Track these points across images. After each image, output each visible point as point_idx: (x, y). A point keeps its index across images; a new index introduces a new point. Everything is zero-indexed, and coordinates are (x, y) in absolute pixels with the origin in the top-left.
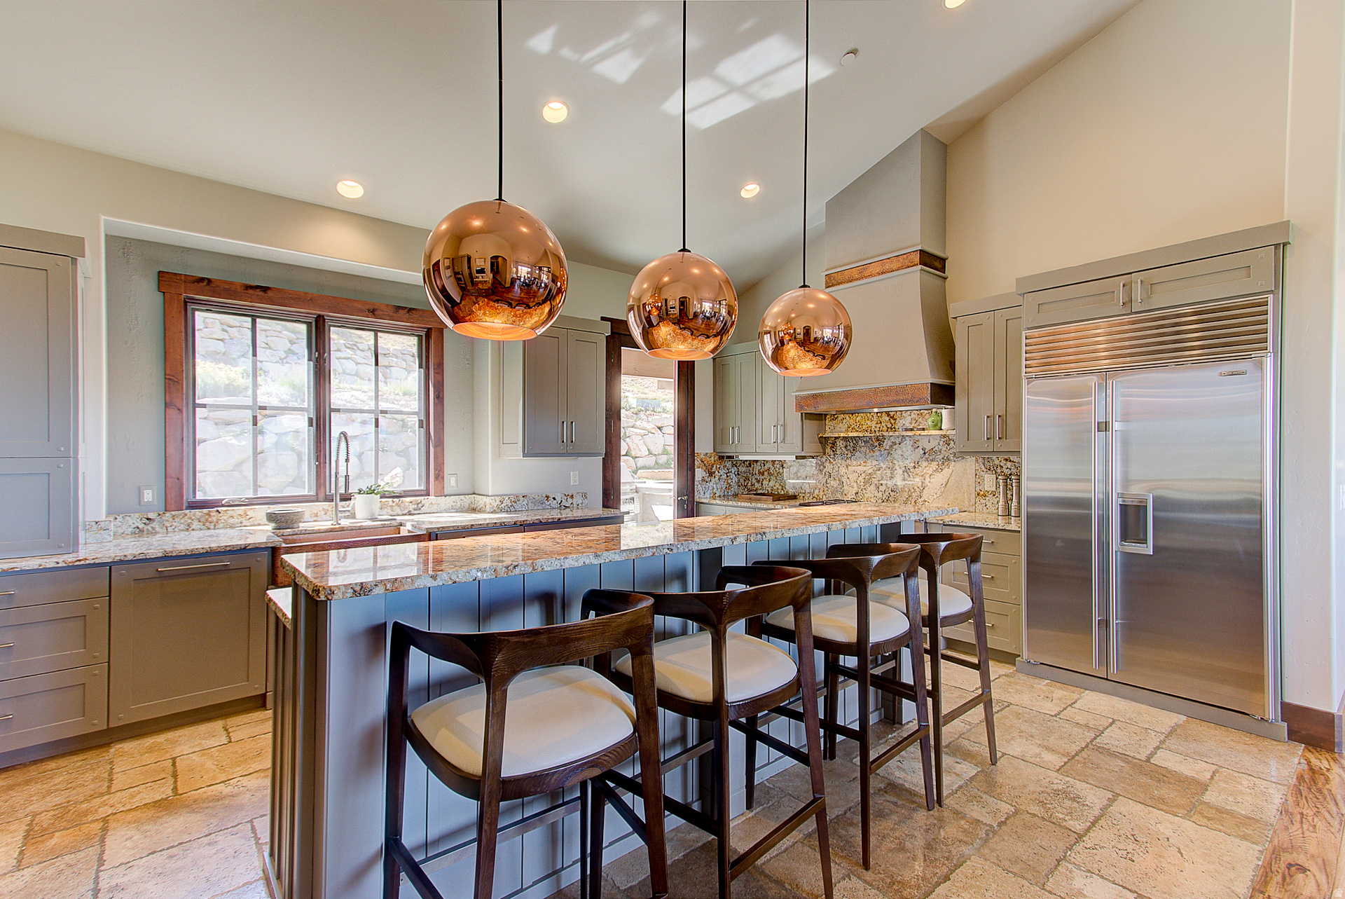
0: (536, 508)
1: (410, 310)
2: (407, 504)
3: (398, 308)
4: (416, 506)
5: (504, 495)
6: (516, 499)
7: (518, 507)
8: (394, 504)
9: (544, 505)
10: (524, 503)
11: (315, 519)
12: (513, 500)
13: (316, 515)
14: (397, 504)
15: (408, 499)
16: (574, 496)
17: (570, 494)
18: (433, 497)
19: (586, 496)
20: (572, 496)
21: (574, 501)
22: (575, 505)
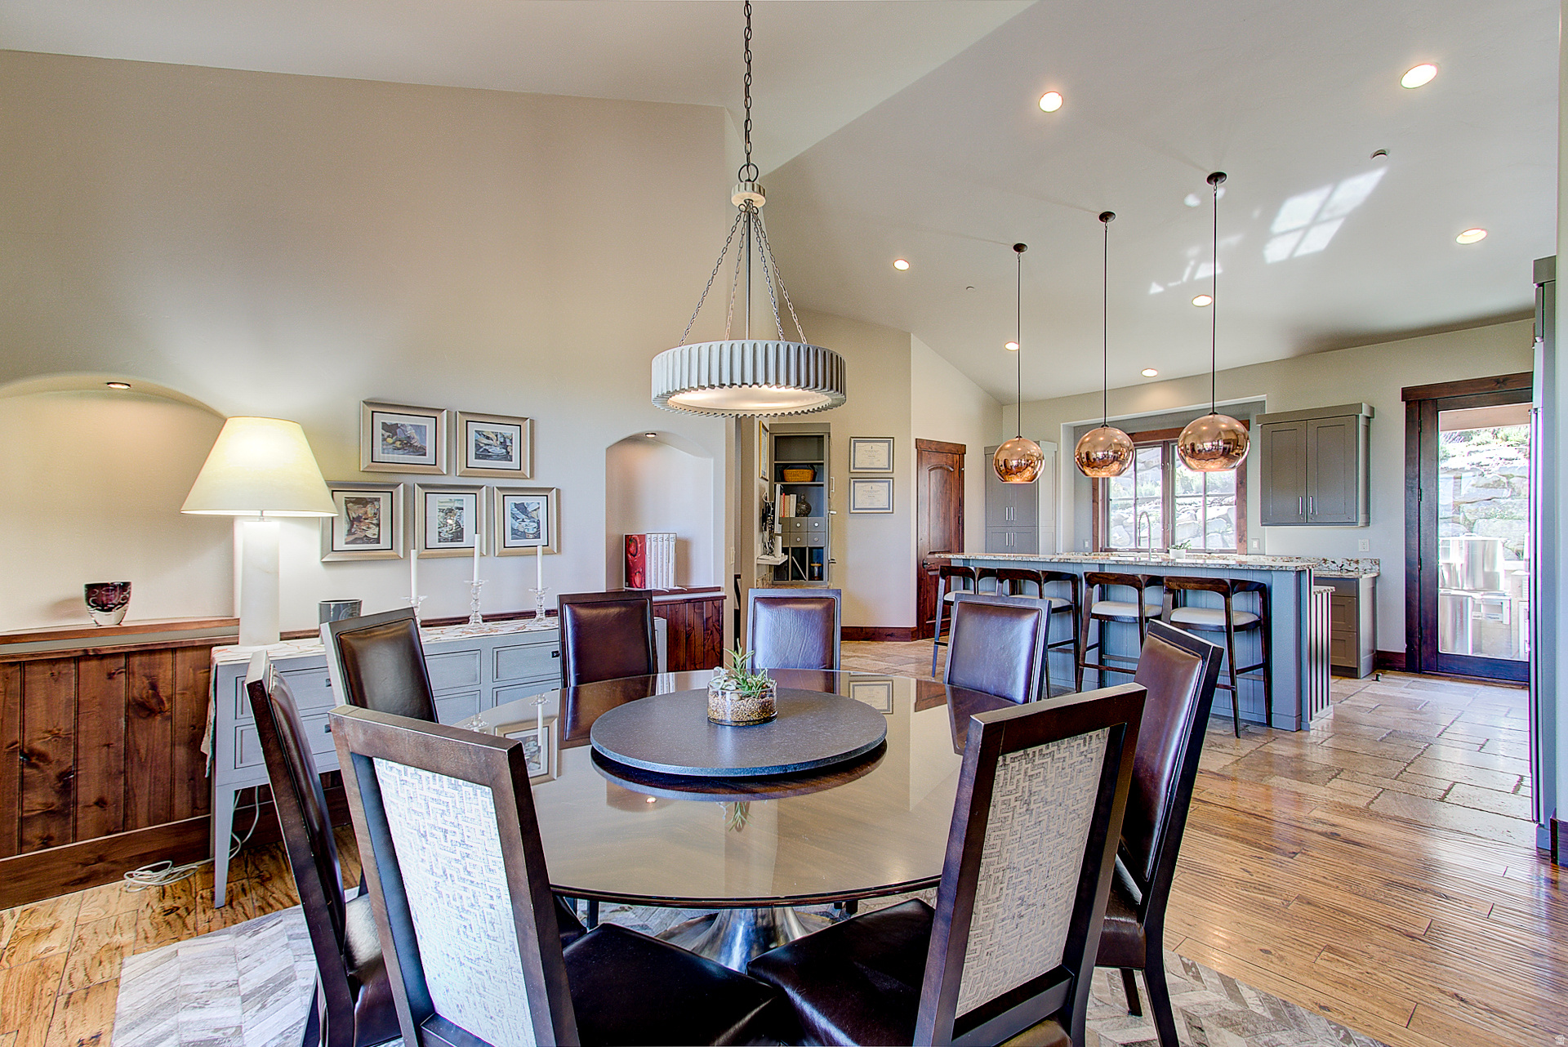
5: (1282, 556)
6: (1290, 559)
9: (1320, 567)
12: (1286, 560)
16: (1360, 562)
17: (1355, 559)
18: (1236, 555)
19: (1377, 562)
20: (1357, 562)
21: (1360, 566)
22: (1361, 570)
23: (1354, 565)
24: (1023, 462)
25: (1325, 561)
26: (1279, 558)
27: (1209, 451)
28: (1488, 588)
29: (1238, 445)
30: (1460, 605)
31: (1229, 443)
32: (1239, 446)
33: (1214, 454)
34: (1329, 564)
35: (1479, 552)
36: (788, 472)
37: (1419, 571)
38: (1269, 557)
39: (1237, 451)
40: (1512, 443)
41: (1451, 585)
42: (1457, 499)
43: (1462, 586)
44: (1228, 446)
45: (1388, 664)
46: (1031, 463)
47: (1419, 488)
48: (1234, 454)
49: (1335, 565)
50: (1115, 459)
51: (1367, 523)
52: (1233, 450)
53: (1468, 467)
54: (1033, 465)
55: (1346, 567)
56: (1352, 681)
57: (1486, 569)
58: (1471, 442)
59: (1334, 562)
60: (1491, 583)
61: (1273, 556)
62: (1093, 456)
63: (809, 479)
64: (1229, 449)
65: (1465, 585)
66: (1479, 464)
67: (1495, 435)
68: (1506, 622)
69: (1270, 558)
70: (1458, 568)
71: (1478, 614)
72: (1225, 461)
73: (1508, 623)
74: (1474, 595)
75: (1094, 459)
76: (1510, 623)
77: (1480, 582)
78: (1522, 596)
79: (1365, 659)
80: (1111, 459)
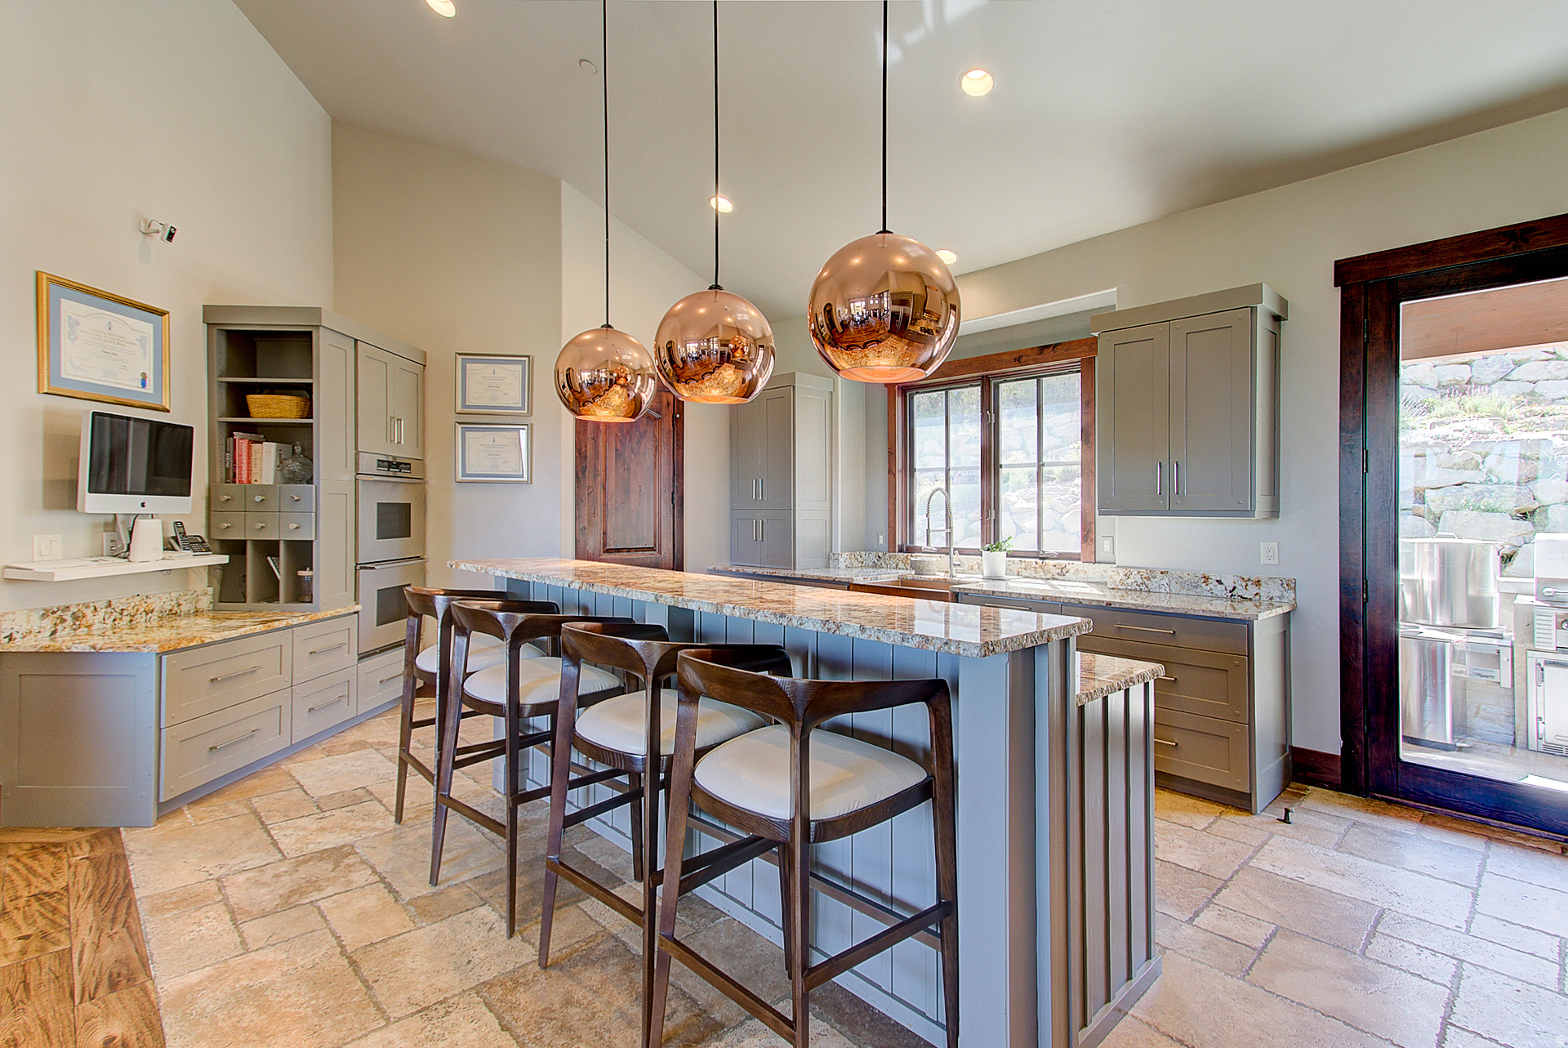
0: (1184, 592)
1: (1055, 346)
2: (1050, 567)
3: (1042, 349)
4: (1060, 571)
5: (1140, 568)
6: (1151, 574)
7: (1152, 584)
8: (1037, 566)
9: (1198, 590)
10: (1162, 582)
11: (971, 571)
12: (1145, 575)
13: (972, 569)
14: (1040, 566)
15: (1052, 562)
16: (1262, 583)
17: (1254, 578)
18: (1080, 562)
19: (1291, 585)
20: (1258, 583)
21: (1263, 591)
22: (1264, 598)
23: (1253, 590)
24: (603, 375)
25: (1206, 579)
26: (1135, 572)
27: (862, 322)
28: (1473, 623)
29: (924, 311)
30: (1432, 658)
31: (904, 303)
32: (928, 312)
33: (870, 330)
34: (1213, 584)
35: (1459, 564)
36: (253, 400)
37: (1364, 604)
38: (1120, 570)
39: (923, 324)
40: (1484, 414)
41: (1417, 616)
42: (1421, 485)
43: (1434, 620)
44: (901, 309)
45: (1311, 774)
46: (619, 377)
47: (1364, 448)
48: (917, 329)
49: (1222, 587)
50: (725, 358)
51: (1274, 513)
52: (915, 320)
53: (1431, 442)
54: (622, 381)
55: (1240, 591)
56: (1242, 818)
57: (1471, 592)
58: (1433, 414)
59: (1219, 582)
60: (1478, 618)
61: (1126, 568)
62: (680, 352)
63: (294, 414)
64: (906, 317)
65: (1438, 617)
66: (1445, 437)
67: (1461, 406)
68: (1506, 682)
69: (1122, 572)
70: (1427, 588)
71: (1460, 668)
72: (901, 346)
73: (1509, 686)
74: (1454, 637)
75: (684, 361)
76: (1513, 686)
77: (1461, 615)
78: (1532, 641)
79: (1267, 769)
80: (715, 358)
